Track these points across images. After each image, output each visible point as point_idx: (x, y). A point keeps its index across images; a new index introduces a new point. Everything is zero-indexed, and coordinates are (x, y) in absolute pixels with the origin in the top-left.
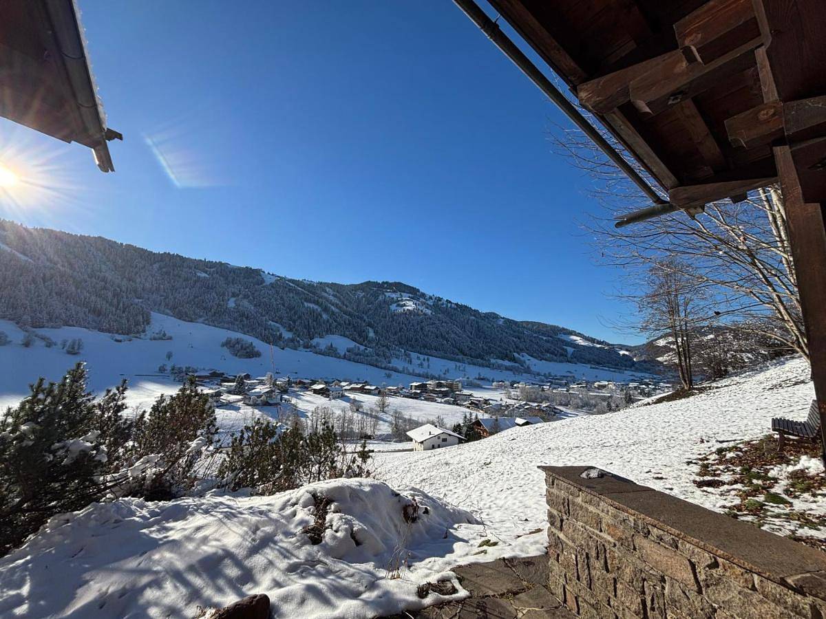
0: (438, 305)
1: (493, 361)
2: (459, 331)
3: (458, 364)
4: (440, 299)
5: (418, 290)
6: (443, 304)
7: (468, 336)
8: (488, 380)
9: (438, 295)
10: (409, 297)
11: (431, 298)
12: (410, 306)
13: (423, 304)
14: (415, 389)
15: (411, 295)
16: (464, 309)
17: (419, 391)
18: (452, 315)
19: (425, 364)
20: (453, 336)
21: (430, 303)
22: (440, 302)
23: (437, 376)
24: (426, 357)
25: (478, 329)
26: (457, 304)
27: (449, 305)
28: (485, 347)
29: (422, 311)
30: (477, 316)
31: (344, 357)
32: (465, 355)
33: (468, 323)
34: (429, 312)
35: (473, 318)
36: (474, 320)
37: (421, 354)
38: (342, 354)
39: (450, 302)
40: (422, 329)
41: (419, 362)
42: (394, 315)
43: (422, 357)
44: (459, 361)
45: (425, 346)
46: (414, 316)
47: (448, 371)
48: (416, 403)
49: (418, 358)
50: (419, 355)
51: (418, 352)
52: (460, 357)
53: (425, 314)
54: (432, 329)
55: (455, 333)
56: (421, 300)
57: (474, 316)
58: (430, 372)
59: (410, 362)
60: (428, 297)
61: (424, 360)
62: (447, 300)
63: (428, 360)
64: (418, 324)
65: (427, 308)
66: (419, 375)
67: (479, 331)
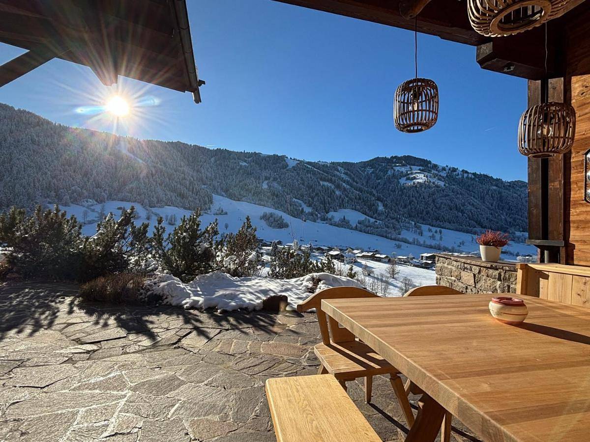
0: (451, 175)
1: (518, 234)
2: (477, 202)
3: (475, 237)
4: (454, 170)
5: (430, 162)
6: (458, 175)
7: (489, 208)
8: (511, 254)
9: (451, 166)
10: (420, 170)
11: (444, 169)
12: (421, 178)
13: (435, 176)
14: (426, 260)
15: (421, 168)
16: (484, 179)
17: (430, 262)
18: (469, 186)
19: (438, 236)
20: (470, 207)
21: (444, 174)
22: (455, 173)
23: (450, 248)
24: (438, 229)
25: (501, 199)
26: (474, 174)
27: (465, 175)
28: (509, 219)
29: (434, 183)
30: (500, 185)
31: (356, 229)
32: (485, 228)
33: (487, 193)
34: (441, 184)
35: (494, 187)
36: (495, 190)
37: (432, 226)
38: (354, 226)
39: (466, 172)
40: (434, 201)
41: (431, 234)
42: (403, 189)
43: (434, 229)
44: (475, 233)
45: (437, 219)
46: (425, 188)
47: (463, 243)
48: (427, 273)
49: (430, 230)
50: (431, 227)
51: (430, 225)
52: (478, 229)
53: (437, 186)
54: (445, 201)
55: (473, 205)
56: (433, 171)
57: (496, 186)
58: (443, 244)
59: (421, 234)
60: (440, 168)
61: (436, 232)
62: (463, 171)
63: (441, 232)
64: (429, 197)
65: (439, 179)
66: (431, 247)
67: (501, 201)
